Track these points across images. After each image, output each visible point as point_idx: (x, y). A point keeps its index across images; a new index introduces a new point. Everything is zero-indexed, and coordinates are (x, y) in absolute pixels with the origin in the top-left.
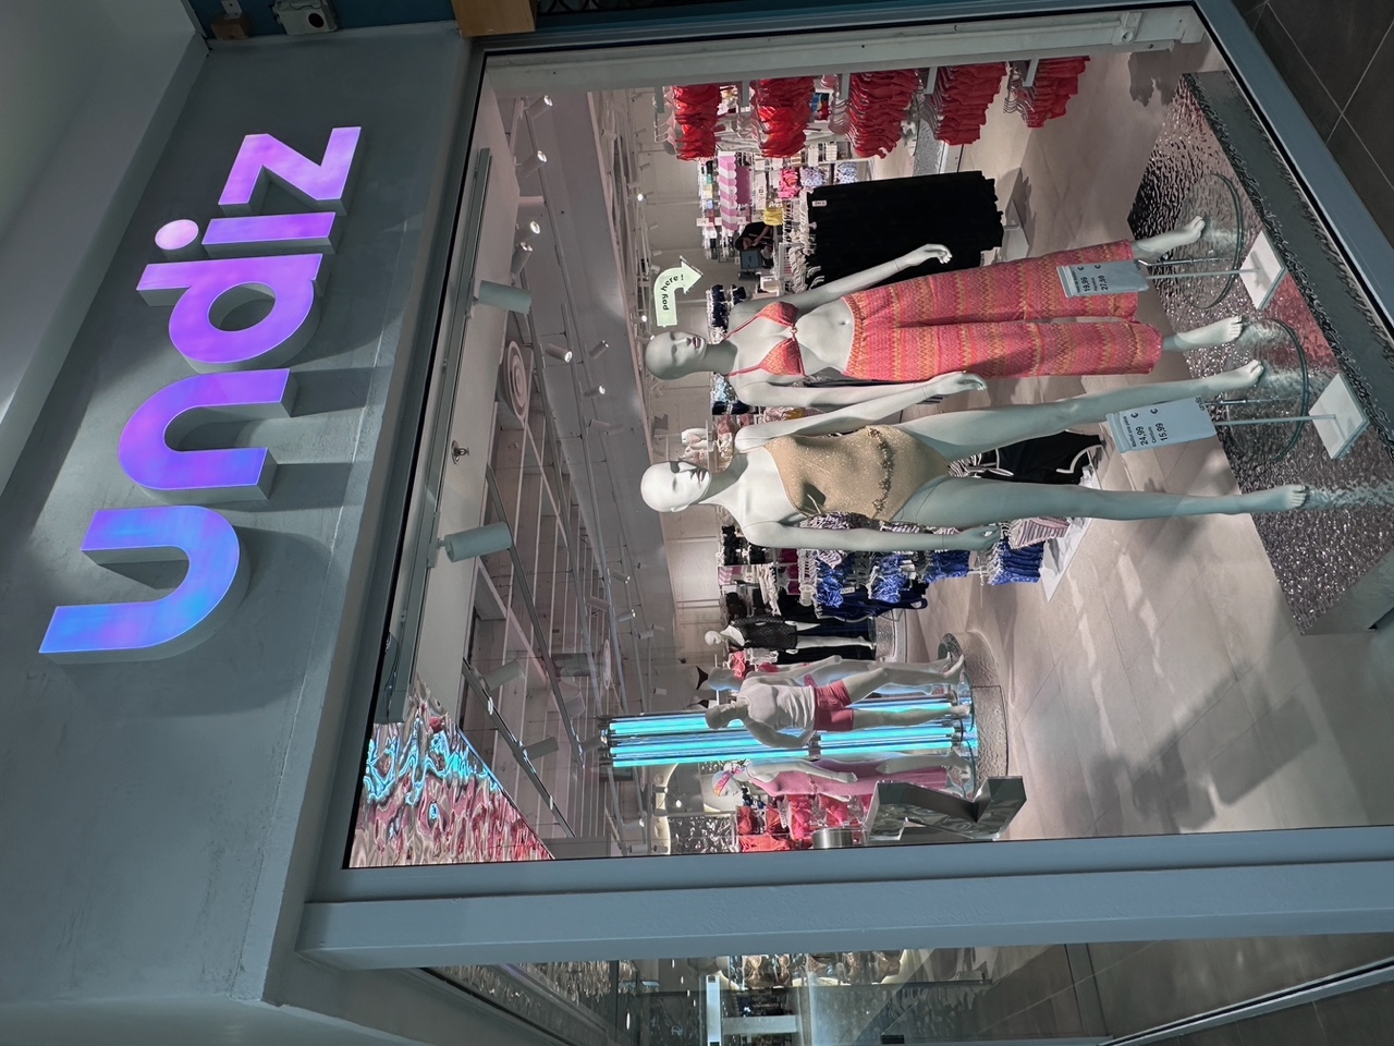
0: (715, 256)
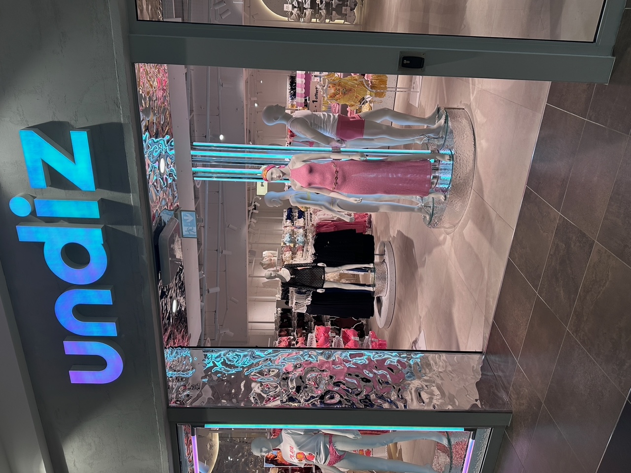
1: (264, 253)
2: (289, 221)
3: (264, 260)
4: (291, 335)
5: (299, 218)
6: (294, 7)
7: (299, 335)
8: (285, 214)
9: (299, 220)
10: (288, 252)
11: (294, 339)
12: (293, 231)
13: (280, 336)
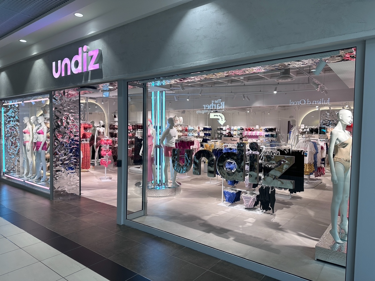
0: (218, 129)
1: (182, 118)
2: (203, 129)
3: (177, 118)
4: (133, 130)
5: (205, 134)
6: (303, 129)
7: (133, 134)
8: (207, 127)
9: (204, 134)
10: (181, 128)
11: (131, 132)
12: (196, 131)
13: (132, 126)
